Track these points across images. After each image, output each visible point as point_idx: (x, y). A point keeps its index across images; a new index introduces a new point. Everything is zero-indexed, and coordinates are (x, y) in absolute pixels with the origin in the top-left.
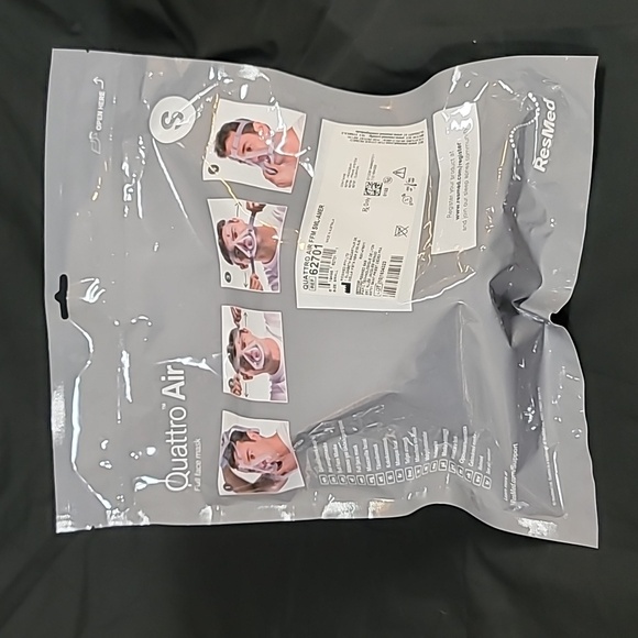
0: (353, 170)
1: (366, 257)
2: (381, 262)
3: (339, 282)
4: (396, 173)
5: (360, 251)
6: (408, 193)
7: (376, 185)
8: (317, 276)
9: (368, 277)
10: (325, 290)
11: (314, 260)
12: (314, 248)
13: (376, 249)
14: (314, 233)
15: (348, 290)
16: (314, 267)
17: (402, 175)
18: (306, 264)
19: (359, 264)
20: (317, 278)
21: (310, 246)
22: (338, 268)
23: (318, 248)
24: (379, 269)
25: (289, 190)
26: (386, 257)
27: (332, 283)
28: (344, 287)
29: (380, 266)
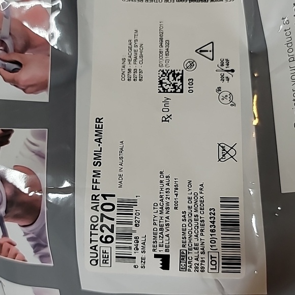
0: (135, 52)
1: (183, 205)
2: (207, 211)
3: (149, 254)
4: (200, 51)
5: (172, 194)
6: (225, 86)
7: (174, 74)
8: (113, 245)
9: (194, 241)
10: (127, 266)
11: (106, 222)
12: (102, 201)
13: (196, 189)
14: (97, 174)
15: (165, 265)
16: (107, 232)
17: (209, 55)
18: (93, 227)
19: (176, 219)
20: (112, 249)
21: (94, 198)
22: (145, 230)
23: (109, 200)
24: (208, 223)
25: (43, 97)
26: (212, 201)
27: (138, 255)
28: (159, 261)
29: (206, 217)
